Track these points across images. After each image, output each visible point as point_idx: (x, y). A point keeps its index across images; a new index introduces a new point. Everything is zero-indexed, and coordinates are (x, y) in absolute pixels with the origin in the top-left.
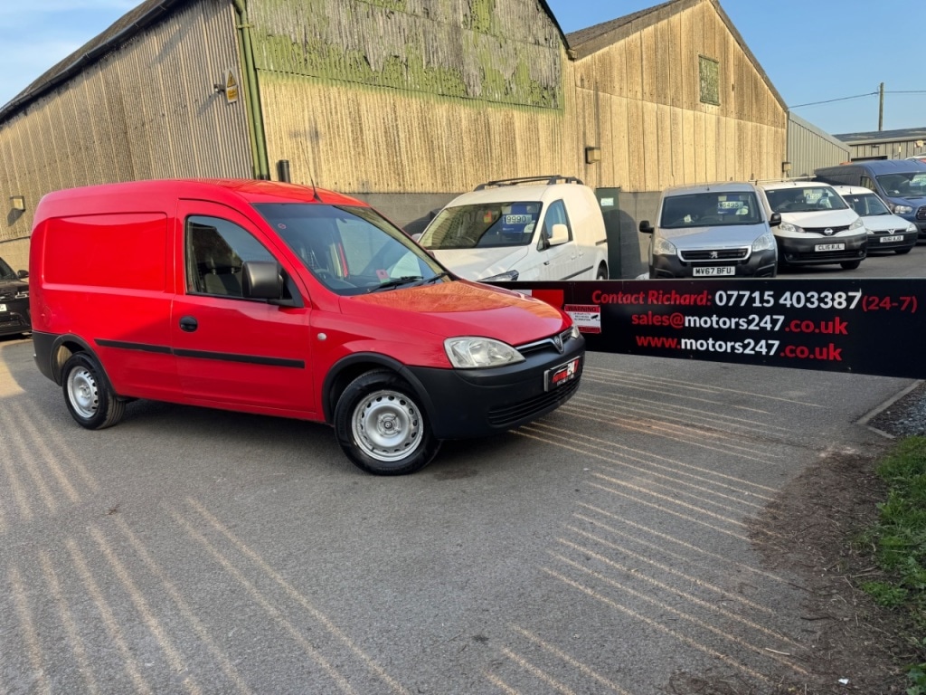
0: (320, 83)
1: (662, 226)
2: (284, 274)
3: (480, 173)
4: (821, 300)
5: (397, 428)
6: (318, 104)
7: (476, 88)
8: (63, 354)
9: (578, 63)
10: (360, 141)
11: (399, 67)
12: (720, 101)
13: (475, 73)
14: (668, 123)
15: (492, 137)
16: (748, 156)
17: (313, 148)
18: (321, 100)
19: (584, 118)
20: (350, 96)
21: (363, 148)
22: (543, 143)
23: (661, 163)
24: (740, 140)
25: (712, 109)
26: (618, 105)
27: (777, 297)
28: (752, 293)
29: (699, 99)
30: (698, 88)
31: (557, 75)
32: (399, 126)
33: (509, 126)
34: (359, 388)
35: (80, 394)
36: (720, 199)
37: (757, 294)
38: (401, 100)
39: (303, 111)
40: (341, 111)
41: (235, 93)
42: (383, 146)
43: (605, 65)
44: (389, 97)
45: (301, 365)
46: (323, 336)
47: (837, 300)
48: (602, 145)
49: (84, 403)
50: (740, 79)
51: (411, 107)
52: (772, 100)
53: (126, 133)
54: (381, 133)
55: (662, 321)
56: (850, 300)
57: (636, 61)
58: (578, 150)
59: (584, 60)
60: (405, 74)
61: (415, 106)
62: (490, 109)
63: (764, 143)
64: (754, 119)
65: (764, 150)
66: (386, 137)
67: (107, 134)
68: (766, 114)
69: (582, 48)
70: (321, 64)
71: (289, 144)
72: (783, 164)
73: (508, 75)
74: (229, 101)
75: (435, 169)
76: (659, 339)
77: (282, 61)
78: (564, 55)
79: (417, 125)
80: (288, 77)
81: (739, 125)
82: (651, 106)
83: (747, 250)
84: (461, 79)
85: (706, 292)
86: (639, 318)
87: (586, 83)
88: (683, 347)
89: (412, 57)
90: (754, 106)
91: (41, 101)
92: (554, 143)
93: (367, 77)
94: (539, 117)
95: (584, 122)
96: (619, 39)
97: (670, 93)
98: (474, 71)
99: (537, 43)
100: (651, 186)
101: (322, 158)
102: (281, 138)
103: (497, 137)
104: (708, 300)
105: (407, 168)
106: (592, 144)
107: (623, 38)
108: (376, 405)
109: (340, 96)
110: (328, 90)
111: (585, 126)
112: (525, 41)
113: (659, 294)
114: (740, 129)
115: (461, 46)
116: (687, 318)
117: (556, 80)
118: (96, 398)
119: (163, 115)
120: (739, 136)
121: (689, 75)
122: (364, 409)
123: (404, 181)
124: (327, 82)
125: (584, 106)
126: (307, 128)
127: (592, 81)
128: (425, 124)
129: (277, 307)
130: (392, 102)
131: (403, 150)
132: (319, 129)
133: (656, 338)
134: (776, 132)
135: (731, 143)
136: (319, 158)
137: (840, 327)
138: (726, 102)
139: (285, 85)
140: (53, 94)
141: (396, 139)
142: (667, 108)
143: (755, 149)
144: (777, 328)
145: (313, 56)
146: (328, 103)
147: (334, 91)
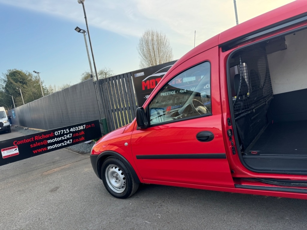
4: (78, 128)
27: (69, 130)
28: (64, 130)
37: (65, 130)
47: (81, 127)
55: (41, 144)
56: (83, 127)
76: (41, 149)
85: (52, 133)
86: (33, 145)
88: (48, 149)
104: (53, 135)
113: (38, 137)
116: (48, 141)
133: (40, 149)
137: (83, 133)
144: (71, 137)
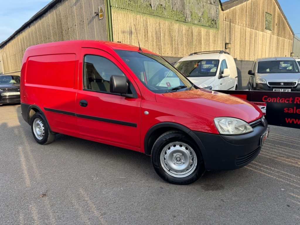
0: (134, 13)
1: (258, 72)
2: (128, 82)
3: (188, 50)
5: (182, 161)
6: (133, 21)
7: (189, 19)
8: (32, 113)
9: (224, 12)
10: (147, 36)
11: (162, 9)
12: (272, 29)
13: (189, 13)
14: (254, 36)
15: (193, 37)
16: (280, 49)
17: (130, 38)
18: (133, 20)
19: (225, 32)
20: (144, 18)
21: (148, 39)
22: (211, 41)
23: (250, 50)
24: (277, 44)
25: (269, 32)
26: (237, 28)
29: (265, 28)
30: (265, 24)
31: (217, 16)
32: (161, 31)
33: (199, 33)
34: (164, 140)
35: (38, 129)
36: (281, 63)
38: (162, 21)
39: (127, 23)
40: (140, 24)
41: (102, 16)
42: (155, 38)
43: (234, 13)
44: (158, 20)
45: (135, 126)
46: (147, 113)
48: (231, 43)
49: (39, 133)
50: (279, 22)
51: (165, 24)
52: (289, 30)
53: (62, 32)
54: (154, 33)
57: (244, 13)
58: (223, 44)
59: (227, 11)
60: (164, 12)
61: (167, 24)
62: (193, 27)
63: (285, 45)
64: (283, 36)
65: (285, 48)
66: (156, 35)
67: (56, 33)
68: (286, 35)
69: (226, 6)
70: (134, 6)
71: (121, 35)
72: (291, 53)
73: (200, 15)
74: (100, 19)
75: (172, 48)
77: (120, 4)
78: (220, 9)
79: (167, 31)
80: (122, 10)
81: (277, 38)
82: (248, 30)
83: (296, 82)
84: (184, 15)
86: (288, 110)
87: (227, 19)
89: (167, 5)
90: (283, 32)
91: (34, 22)
92: (215, 41)
93: (151, 12)
94: (210, 31)
95: (225, 34)
96: (239, 4)
97: (255, 25)
98: (188, 13)
99: (211, 3)
100: (247, 59)
101: (133, 42)
102: (118, 33)
103: (195, 37)
105: (163, 47)
106: (228, 42)
107: (241, 4)
108: (173, 149)
109: (141, 18)
110: (136, 16)
111: (225, 35)
112: (206, 2)
114: (278, 40)
115: (184, 3)
117: (217, 18)
118: (44, 132)
119: (76, 25)
120: (277, 42)
121: (262, 19)
122: (166, 150)
123: (161, 52)
124: (136, 13)
125: (226, 28)
126: (128, 30)
127: (229, 19)
128: (170, 31)
129: (125, 97)
130: (159, 22)
131: (162, 40)
132: (132, 31)
133: (297, 120)
134: (290, 42)
135: (274, 45)
136: (132, 41)
138: (274, 30)
139: (121, 13)
140: (39, 20)
141: (160, 36)
142: (254, 30)
143: (282, 47)
145: (131, 3)
146: (136, 21)
147: (138, 16)
